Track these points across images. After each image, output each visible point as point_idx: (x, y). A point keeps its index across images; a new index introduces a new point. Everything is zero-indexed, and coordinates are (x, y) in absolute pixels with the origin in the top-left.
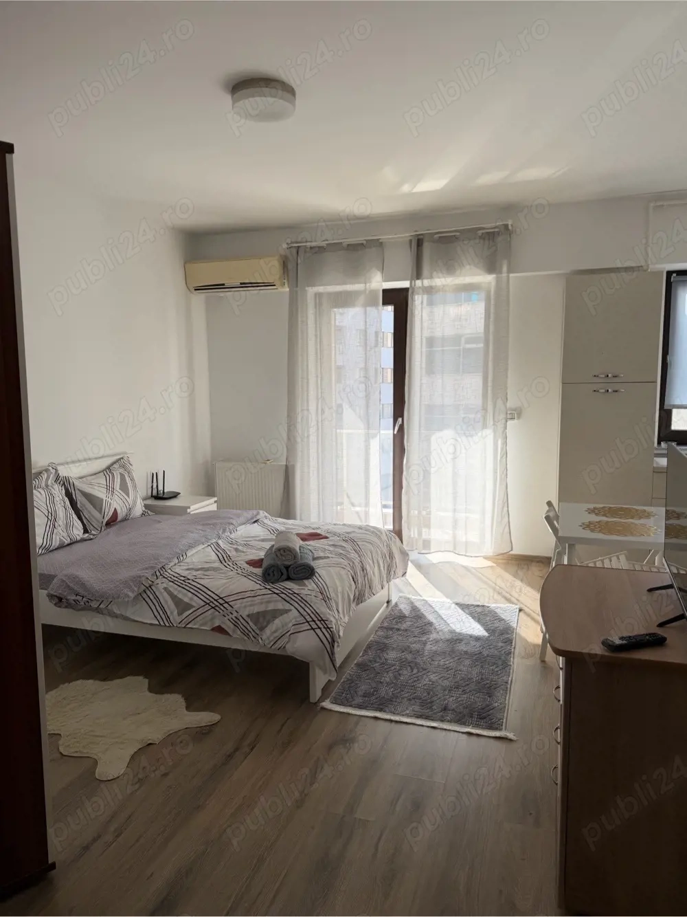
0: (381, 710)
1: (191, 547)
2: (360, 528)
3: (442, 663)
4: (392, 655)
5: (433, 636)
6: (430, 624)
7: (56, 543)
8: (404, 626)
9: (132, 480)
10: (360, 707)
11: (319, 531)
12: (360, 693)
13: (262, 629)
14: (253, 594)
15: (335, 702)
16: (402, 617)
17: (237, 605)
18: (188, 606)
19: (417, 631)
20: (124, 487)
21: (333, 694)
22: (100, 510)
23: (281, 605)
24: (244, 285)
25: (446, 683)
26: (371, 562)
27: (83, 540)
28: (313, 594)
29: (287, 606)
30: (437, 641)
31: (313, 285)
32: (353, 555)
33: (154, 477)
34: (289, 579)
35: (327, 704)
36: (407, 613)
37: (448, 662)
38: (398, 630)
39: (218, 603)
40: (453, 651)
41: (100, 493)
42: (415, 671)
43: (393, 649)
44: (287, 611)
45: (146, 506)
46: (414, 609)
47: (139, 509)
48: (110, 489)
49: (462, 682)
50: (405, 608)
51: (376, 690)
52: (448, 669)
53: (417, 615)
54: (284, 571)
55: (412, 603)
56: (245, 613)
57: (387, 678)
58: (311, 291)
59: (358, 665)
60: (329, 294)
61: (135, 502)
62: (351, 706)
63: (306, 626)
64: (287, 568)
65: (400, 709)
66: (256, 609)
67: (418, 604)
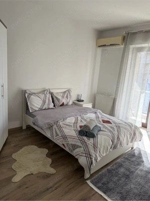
0: (105, 193)
1: (69, 117)
2: (125, 123)
3: (139, 181)
4: (122, 170)
5: (141, 167)
6: (143, 162)
7: (44, 108)
8: (133, 159)
9: (70, 95)
10: (99, 188)
11: (110, 121)
12: (102, 182)
13: (74, 150)
14: (74, 137)
15: (92, 182)
16: (134, 155)
17: (69, 139)
18: (58, 135)
19: (136, 163)
20: (67, 97)
21: (92, 179)
22: (59, 102)
23: (80, 144)
24: (111, 45)
25: (136, 191)
26: (123, 136)
27: (52, 108)
28: (91, 144)
29: (82, 146)
30: (142, 170)
31: (132, 45)
32: (116, 133)
33: (78, 95)
34: (86, 136)
35: (89, 182)
36: (136, 155)
37: (142, 181)
38: (130, 160)
39: (65, 137)
40: (146, 177)
41: (60, 98)
42: (127, 180)
43: (124, 167)
44: (81, 147)
45: (73, 102)
46: (140, 154)
47: (71, 103)
48: (63, 97)
49: (142, 193)
50: (136, 152)
51: (108, 183)
52: (140, 184)
53: (140, 156)
54: (85, 133)
55: (140, 151)
56: (70, 143)
57: (115, 179)
58: (132, 47)
59: (108, 169)
60: (136, 48)
61: (69, 101)
62: (95, 186)
63: (84, 155)
64: (87, 132)
65: (112, 196)
66: (73, 143)
67: (142, 152)
